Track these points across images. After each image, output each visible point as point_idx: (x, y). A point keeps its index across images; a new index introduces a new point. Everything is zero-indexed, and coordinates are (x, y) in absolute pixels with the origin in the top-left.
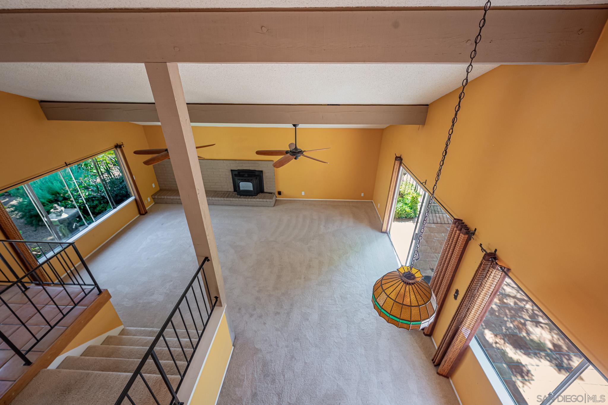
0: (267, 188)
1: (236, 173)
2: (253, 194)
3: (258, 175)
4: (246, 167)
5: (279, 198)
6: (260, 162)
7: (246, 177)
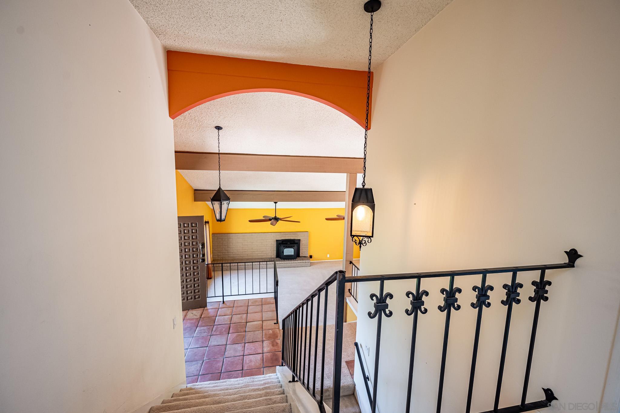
0: (302, 253)
1: (281, 242)
2: (294, 258)
3: (297, 243)
4: (288, 237)
5: (311, 261)
6: (299, 233)
7: (289, 244)
